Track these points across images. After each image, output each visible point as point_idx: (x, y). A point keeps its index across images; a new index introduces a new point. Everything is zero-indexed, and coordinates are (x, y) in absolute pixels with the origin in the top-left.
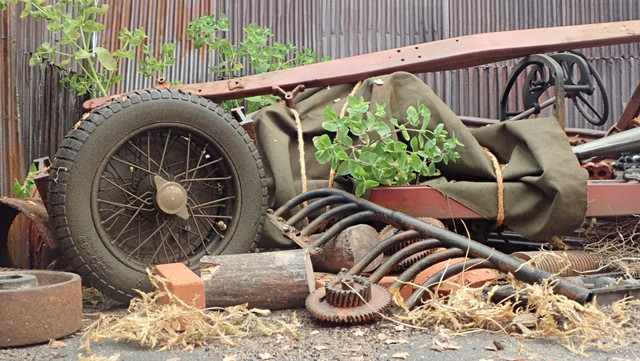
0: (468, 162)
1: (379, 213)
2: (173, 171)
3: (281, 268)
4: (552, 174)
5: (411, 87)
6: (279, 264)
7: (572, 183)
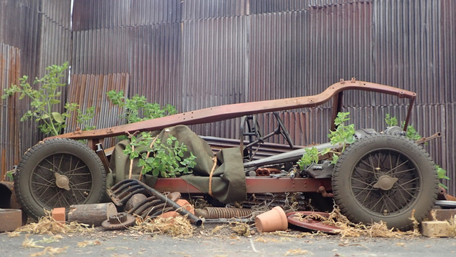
0: (201, 168)
1: (146, 189)
2: (64, 170)
3: (98, 210)
4: (228, 174)
5: (184, 132)
6: (98, 208)
7: (237, 178)
